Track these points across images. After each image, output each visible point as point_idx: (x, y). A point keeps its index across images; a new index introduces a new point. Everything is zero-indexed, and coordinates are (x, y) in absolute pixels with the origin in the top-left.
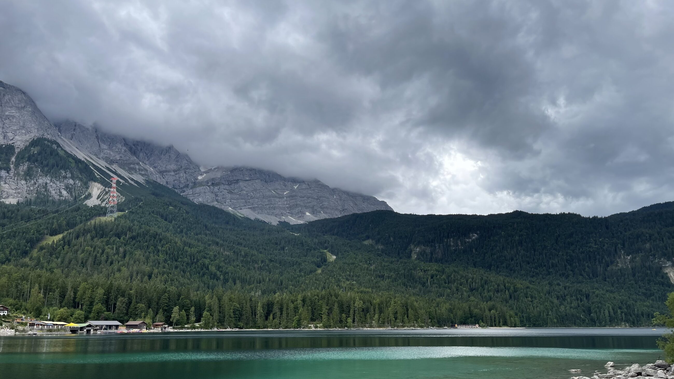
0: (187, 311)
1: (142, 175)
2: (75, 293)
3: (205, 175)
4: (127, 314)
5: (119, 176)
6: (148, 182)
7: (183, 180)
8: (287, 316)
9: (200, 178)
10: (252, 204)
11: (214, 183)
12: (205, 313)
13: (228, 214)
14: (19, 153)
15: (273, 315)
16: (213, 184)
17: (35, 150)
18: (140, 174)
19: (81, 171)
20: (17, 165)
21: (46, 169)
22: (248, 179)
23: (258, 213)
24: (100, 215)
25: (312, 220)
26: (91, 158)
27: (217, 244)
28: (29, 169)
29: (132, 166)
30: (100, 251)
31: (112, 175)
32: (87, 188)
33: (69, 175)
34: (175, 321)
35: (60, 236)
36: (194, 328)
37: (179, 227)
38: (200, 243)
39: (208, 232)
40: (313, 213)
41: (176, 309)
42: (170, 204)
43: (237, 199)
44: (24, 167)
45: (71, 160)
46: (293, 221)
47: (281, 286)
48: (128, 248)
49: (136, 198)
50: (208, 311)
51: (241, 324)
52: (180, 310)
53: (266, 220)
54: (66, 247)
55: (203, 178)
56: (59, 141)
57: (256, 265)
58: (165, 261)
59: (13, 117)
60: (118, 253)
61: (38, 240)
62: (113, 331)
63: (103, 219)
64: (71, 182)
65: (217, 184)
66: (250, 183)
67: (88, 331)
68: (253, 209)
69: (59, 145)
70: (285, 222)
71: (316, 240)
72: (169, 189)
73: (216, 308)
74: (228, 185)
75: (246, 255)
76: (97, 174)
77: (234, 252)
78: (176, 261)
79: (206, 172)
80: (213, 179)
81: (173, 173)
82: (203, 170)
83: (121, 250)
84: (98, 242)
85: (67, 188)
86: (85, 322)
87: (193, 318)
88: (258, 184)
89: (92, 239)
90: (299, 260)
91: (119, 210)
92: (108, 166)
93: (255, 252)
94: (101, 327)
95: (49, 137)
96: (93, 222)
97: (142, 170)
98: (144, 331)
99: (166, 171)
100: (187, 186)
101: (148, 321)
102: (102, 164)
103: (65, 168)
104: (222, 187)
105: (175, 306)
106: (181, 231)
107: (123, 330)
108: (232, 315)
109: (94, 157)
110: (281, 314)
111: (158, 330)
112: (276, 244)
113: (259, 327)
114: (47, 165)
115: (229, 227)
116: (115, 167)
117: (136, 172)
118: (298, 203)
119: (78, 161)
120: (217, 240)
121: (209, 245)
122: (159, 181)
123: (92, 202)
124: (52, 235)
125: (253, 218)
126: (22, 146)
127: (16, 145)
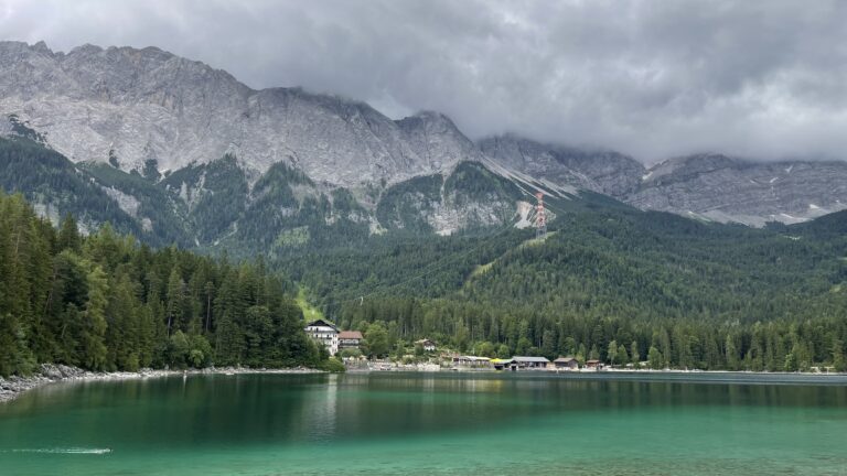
0: (628, 346)
1: (574, 185)
2: (500, 326)
3: (651, 173)
4: (555, 350)
5: (548, 190)
6: (581, 192)
7: (623, 184)
8: (774, 354)
9: (645, 178)
10: (722, 203)
11: (665, 181)
12: (652, 349)
13: (687, 221)
14: (447, 181)
15: (753, 352)
16: (663, 184)
17: (461, 176)
18: (572, 184)
19: (507, 191)
20: (446, 194)
21: (473, 194)
22: (711, 169)
23: (732, 214)
24: (529, 238)
25: (821, 215)
26: (517, 175)
27: (673, 260)
28: (458, 196)
29: (561, 176)
30: (531, 278)
31: (539, 189)
32: (515, 209)
33: (496, 197)
34: (613, 359)
35: (490, 265)
36: (639, 367)
37: (622, 243)
38: (650, 261)
39: (659, 246)
40: (822, 204)
41: (613, 344)
42: (610, 216)
43: (699, 199)
44: (453, 196)
45: (496, 180)
46: (789, 219)
47: (769, 313)
48: (560, 273)
49: (569, 214)
50: (655, 346)
51: (705, 364)
52: (618, 345)
53: (746, 223)
54: (497, 276)
55: (650, 178)
56: (483, 162)
57: (732, 286)
58: (606, 286)
59: (437, 144)
60: (550, 280)
61: (470, 271)
62: (541, 368)
63: (532, 242)
64: (499, 204)
65: (670, 183)
66: (715, 174)
67: (514, 368)
68: (724, 209)
69: (483, 167)
70: (775, 222)
71: (828, 244)
72: (607, 197)
73: (666, 343)
74: (685, 181)
75: (715, 272)
76: (524, 192)
77: (698, 269)
78: (620, 285)
79: (651, 170)
80: (663, 177)
81: (610, 178)
82: (648, 167)
83: (553, 275)
84: (528, 269)
85: (496, 211)
86: (511, 357)
87: (636, 356)
88: (727, 175)
89: (522, 265)
90: (801, 275)
91: (549, 230)
92: (535, 180)
93: (729, 268)
94: (527, 364)
95: (473, 159)
96: (521, 246)
97: (573, 180)
98: (576, 369)
99: (601, 176)
100: (630, 191)
101: (579, 358)
102: (528, 179)
103: (491, 189)
104: (675, 185)
105: (612, 339)
106: (626, 248)
107: (552, 367)
108: (690, 352)
109: (518, 173)
110: (765, 351)
111: (593, 369)
112: (762, 254)
113: (732, 369)
114: (474, 190)
115: (689, 237)
116: (542, 181)
117: (566, 182)
118: (795, 192)
119: (503, 180)
120: (674, 255)
121: (663, 263)
122: (594, 189)
123: (523, 224)
124: (482, 264)
125: (724, 222)
126: (449, 174)
127: (443, 173)
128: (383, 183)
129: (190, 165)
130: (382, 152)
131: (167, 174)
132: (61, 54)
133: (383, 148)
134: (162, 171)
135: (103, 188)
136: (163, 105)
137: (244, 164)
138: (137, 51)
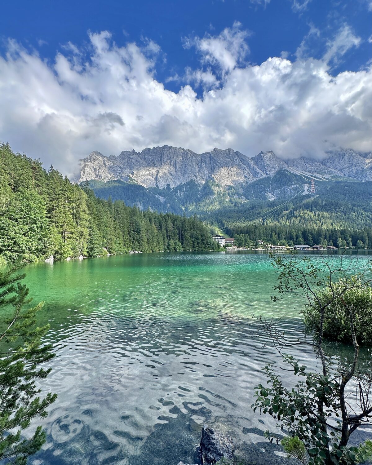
0: (347, 240)
1: (330, 174)
2: (290, 234)
4: (313, 242)
5: (316, 177)
6: (333, 177)
7: (354, 171)
14: (272, 179)
17: (278, 176)
18: (328, 174)
19: (299, 180)
20: (272, 184)
21: (284, 183)
24: (307, 198)
26: (303, 173)
28: (277, 185)
29: (323, 171)
32: (302, 187)
33: (293, 183)
34: (339, 245)
44: (275, 185)
45: (293, 176)
52: (342, 240)
56: (288, 169)
62: (306, 249)
63: (308, 200)
64: (295, 186)
69: (288, 171)
73: (366, 238)
76: (306, 180)
81: (348, 169)
85: (294, 189)
86: (294, 246)
87: (350, 244)
91: (317, 194)
92: (311, 174)
94: (301, 248)
95: (283, 169)
96: (303, 202)
97: (329, 172)
99: (343, 169)
100: (357, 173)
101: (323, 245)
102: (308, 174)
103: (291, 180)
105: (339, 238)
107: (311, 249)
117: (326, 173)
119: (296, 176)
123: (305, 193)
126: (273, 176)
127: (271, 176)
128: (247, 183)
129: (180, 184)
130: (246, 171)
131: (173, 188)
132: (139, 153)
133: (247, 169)
134: (172, 187)
135: (155, 195)
136: (170, 165)
137: (197, 182)
138: (161, 147)
